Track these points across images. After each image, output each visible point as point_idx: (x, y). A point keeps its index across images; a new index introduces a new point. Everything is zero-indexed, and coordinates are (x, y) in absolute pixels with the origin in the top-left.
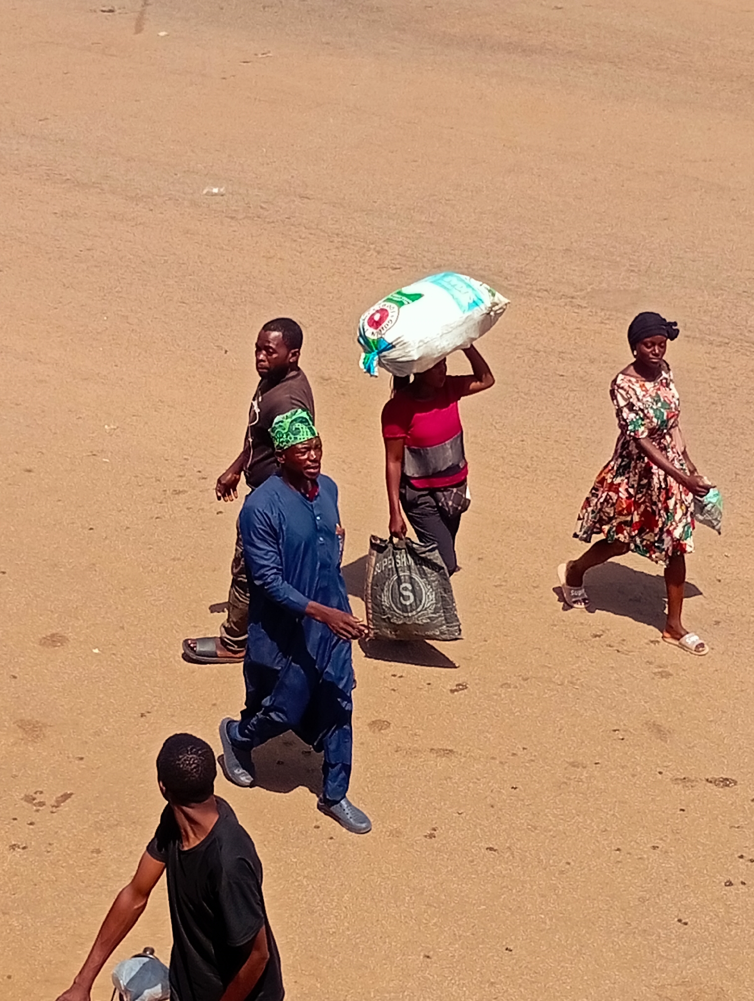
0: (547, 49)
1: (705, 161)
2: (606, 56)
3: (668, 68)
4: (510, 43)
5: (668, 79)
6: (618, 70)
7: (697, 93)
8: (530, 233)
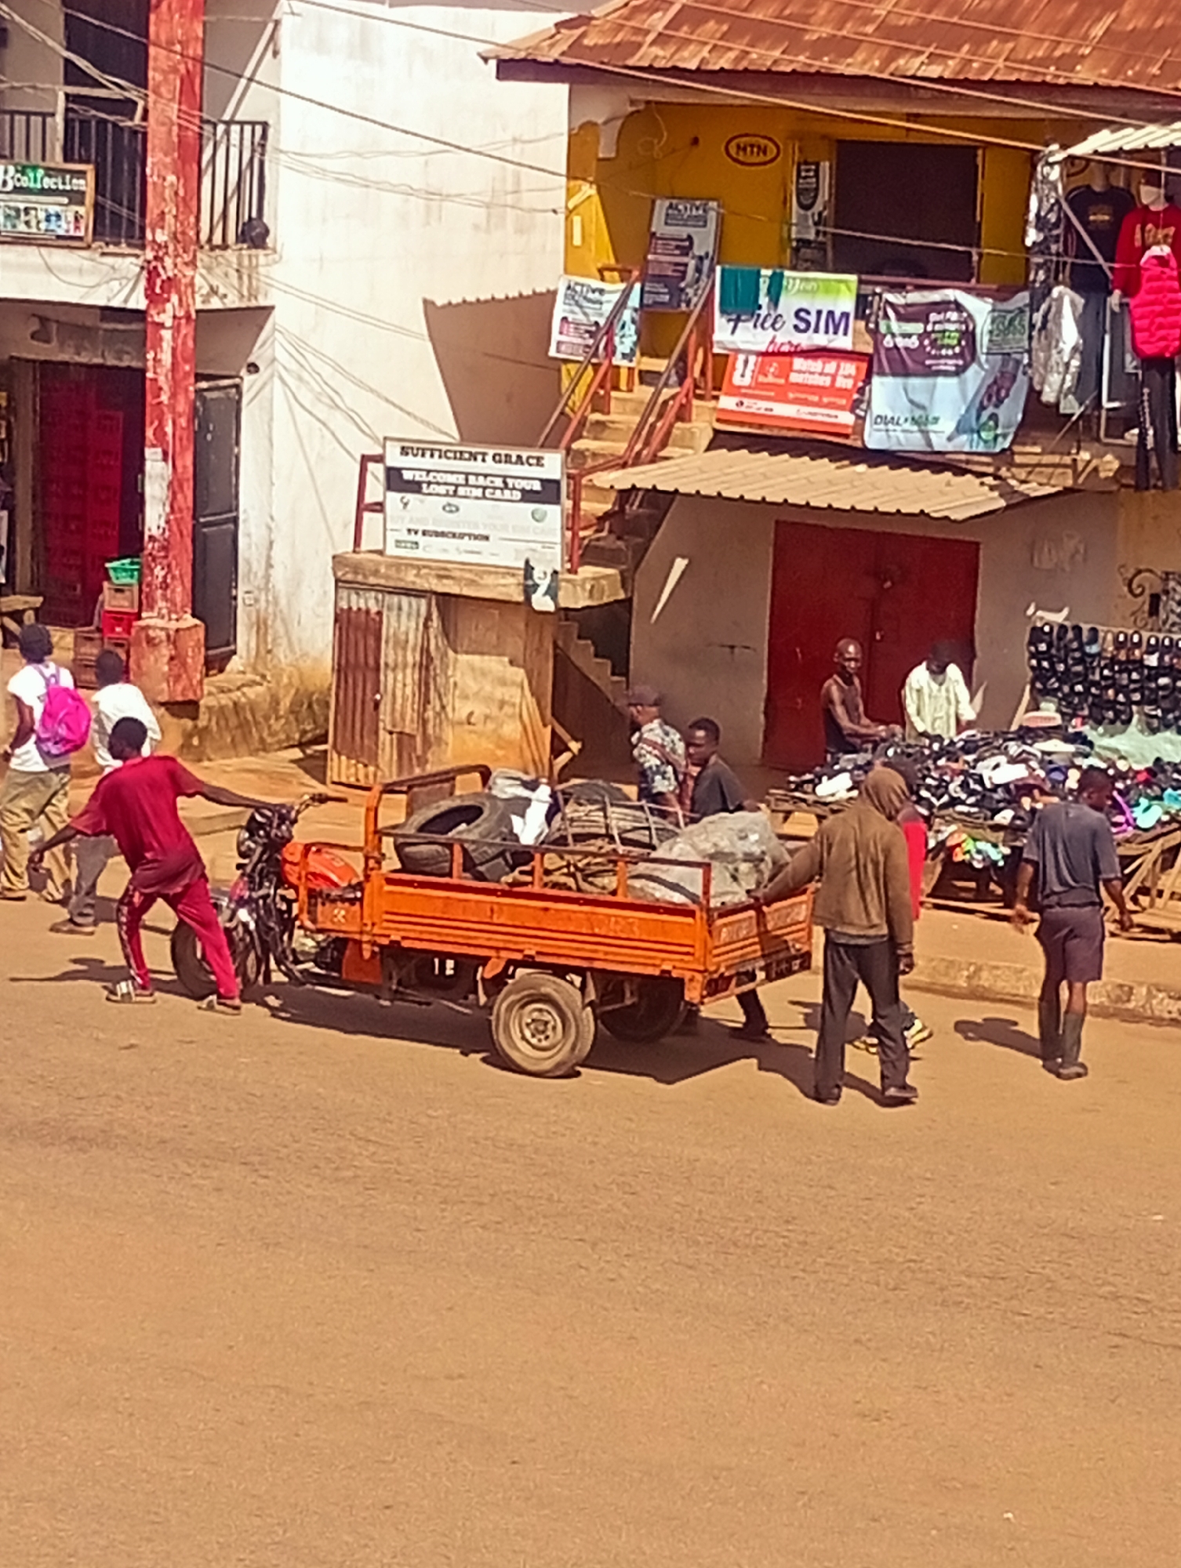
0: (118, 1136)
1: (450, 1377)
2: (234, 1149)
3: (356, 1177)
4: (43, 1123)
5: (360, 1200)
6: (262, 1181)
7: (418, 1230)
8: (122, 1543)
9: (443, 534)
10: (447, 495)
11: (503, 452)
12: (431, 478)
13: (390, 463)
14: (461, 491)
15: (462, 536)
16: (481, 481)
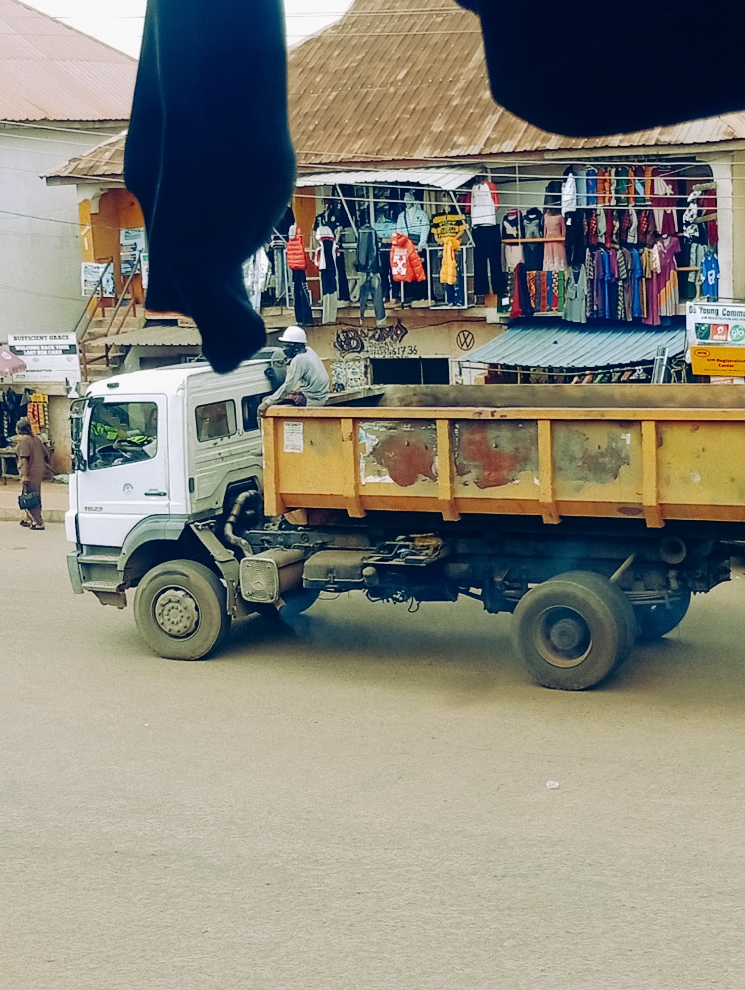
9: (34, 371)
10: (34, 355)
11: (53, 335)
12: (27, 349)
13: (11, 344)
14: (39, 352)
15: (41, 371)
16: (46, 348)
